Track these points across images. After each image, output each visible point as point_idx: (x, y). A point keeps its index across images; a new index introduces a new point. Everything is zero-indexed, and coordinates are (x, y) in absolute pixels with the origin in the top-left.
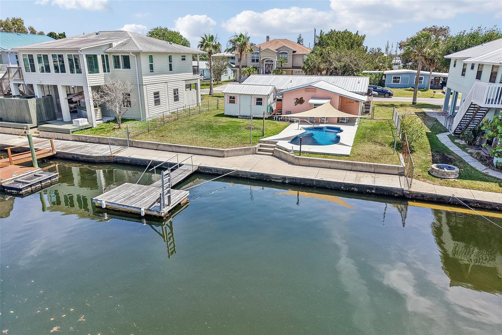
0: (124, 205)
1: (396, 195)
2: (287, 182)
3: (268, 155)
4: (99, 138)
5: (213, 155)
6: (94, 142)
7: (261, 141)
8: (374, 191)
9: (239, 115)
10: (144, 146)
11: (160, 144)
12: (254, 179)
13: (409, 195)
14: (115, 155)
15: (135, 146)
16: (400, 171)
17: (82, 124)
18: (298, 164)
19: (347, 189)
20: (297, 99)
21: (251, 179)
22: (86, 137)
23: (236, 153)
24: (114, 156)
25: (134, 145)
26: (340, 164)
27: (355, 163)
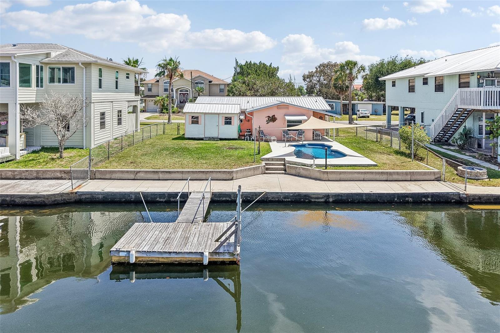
0: (170, 253)
1: (453, 201)
2: (331, 200)
3: (279, 173)
4: (38, 172)
5: (217, 179)
6: (28, 177)
7: (263, 158)
8: (429, 199)
9: (204, 137)
10: (114, 176)
11: (139, 172)
12: (289, 201)
13: (466, 199)
14: (79, 191)
15: (99, 178)
16: (436, 177)
17: (2, 155)
18: (327, 179)
19: (402, 200)
20: (269, 117)
21: (285, 202)
22: (14, 171)
23: (245, 173)
24: (76, 193)
25: (98, 175)
26: (374, 174)
27: (390, 172)
